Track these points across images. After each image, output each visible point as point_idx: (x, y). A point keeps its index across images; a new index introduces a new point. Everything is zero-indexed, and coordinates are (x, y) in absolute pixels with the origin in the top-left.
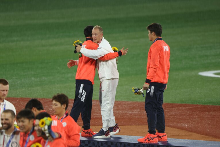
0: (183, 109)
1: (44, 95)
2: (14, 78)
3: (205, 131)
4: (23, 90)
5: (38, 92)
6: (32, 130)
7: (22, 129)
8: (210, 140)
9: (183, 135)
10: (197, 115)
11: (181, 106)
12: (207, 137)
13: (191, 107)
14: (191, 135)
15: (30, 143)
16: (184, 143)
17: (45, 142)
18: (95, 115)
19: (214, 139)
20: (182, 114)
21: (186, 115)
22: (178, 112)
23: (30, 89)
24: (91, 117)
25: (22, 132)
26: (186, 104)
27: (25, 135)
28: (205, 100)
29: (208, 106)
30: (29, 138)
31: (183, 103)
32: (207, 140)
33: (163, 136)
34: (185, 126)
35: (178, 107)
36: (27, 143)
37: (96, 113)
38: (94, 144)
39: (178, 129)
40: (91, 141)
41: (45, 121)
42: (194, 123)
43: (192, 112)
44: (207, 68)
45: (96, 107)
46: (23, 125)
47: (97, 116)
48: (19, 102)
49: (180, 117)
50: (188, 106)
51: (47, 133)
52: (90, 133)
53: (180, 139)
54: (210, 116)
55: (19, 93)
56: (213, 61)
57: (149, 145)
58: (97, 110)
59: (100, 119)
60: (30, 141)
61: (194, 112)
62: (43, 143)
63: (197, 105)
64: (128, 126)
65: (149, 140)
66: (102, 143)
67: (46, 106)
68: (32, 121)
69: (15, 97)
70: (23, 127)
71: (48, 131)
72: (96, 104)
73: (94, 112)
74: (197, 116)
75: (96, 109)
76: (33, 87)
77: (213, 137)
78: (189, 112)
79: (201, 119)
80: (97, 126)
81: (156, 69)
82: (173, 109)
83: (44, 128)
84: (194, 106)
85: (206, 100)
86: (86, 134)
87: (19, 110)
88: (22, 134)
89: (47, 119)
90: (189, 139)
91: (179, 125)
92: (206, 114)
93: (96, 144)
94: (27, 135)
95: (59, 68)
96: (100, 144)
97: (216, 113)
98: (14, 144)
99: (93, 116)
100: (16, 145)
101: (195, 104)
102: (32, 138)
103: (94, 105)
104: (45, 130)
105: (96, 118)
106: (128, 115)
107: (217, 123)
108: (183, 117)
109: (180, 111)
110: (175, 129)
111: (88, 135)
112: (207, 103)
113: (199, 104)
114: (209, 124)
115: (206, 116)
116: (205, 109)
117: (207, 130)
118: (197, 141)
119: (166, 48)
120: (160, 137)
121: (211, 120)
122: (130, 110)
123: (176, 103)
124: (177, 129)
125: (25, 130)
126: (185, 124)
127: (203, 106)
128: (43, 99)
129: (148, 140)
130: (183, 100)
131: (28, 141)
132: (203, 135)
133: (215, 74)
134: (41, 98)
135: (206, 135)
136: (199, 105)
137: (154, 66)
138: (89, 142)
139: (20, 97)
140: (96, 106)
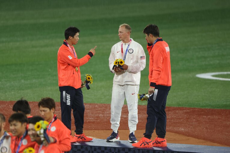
0: (180, 112)
1: (34, 98)
2: (3, 80)
3: (203, 135)
4: (13, 93)
5: (28, 95)
6: (25, 134)
7: (14, 132)
8: (208, 145)
9: (180, 139)
10: (194, 118)
11: (178, 110)
12: (205, 141)
13: (188, 111)
14: (188, 139)
15: (23, 147)
16: (181, 148)
17: (39, 147)
18: (88, 119)
19: (212, 143)
20: (179, 118)
21: (183, 119)
22: (175, 116)
23: (19, 91)
24: (84, 121)
25: (14, 136)
26: (183, 108)
27: (17, 139)
28: (202, 103)
29: (206, 109)
30: (22, 143)
31: (180, 107)
32: (204, 145)
33: (162, 142)
34: (182, 131)
35: (175, 111)
36: (19, 147)
37: (89, 117)
38: (86, 149)
39: (175, 134)
40: (84, 147)
41: (41, 124)
42: (191, 127)
43: (189, 115)
44: (205, 70)
45: (89, 111)
46: (15, 129)
47: (90, 120)
48: (8, 106)
49: (177, 121)
50: (185, 110)
51: (43, 137)
52: (82, 137)
53: (177, 143)
54: (208, 120)
55: (8, 96)
56: (212, 63)
57: (144, 150)
58: (90, 114)
59: (93, 123)
60: (22, 145)
61: (191, 116)
62: (37, 148)
63: (195, 108)
64: (122, 130)
65: (145, 145)
66: (95, 148)
67: (37, 110)
68: (25, 125)
69: (4, 101)
70: (15, 131)
71: (44, 135)
72: (89, 107)
73: (87, 116)
74: (194, 120)
75: (89, 112)
76: (23, 90)
77: (211, 142)
78: (186, 116)
79: (198, 123)
80: (90, 131)
81: (159, 72)
82: (170, 112)
83: (40, 132)
84: (192, 110)
85: (204, 103)
86: (78, 138)
87: (8, 114)
88: (14, 138)
89: (43, 123)
90: (186, 143)
91: (176, 129)
92: (204, 118)
93: (89, 149)
94: (20, 139)
95: (50, 70)
96: (93, 149)
97: (215, 116)
98: (4, 149)
99: (86, 120)
100: (6, 150)
101: (193, 107)
102: (24, 142)
103: (87, 108)
104: (40, 134)
105: (89, 122)
106: (123, 118)
107: (215, 127)
108: (180, 120)
109: (177, 115)
110: (171, 133)
111: (81, 140)
112: (205, 106)
113: (196, 107)
114: (206, 128)
115: (204, 120)
116: (203, 113)
117: (205, 134)
118: (195, 145)
119: (167, 49)
120: (159, 142)
121: (209, 124)
122: (124, 114)
123: (173, 106)
124: (173, 134)
125: (17, 134)
126: (181, 128)
127: (200, 109)
128: (34, 103)
129: (143, 144)
130: (180, 103)
131: (20, 145)
132: (200, 140)
133: (213, 76)
134: (31, 101)
135: (203, 140)
136: (197, 109)
137: (157, 68)
138: (82, 147)
139: (9, 101)
140: (89, 109)
